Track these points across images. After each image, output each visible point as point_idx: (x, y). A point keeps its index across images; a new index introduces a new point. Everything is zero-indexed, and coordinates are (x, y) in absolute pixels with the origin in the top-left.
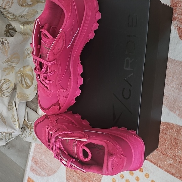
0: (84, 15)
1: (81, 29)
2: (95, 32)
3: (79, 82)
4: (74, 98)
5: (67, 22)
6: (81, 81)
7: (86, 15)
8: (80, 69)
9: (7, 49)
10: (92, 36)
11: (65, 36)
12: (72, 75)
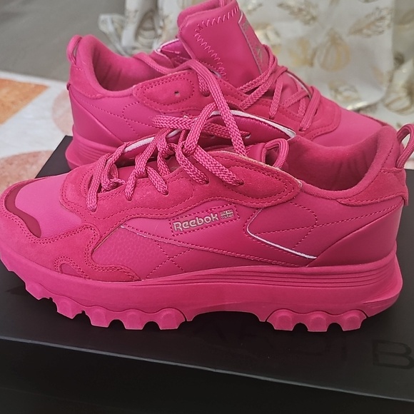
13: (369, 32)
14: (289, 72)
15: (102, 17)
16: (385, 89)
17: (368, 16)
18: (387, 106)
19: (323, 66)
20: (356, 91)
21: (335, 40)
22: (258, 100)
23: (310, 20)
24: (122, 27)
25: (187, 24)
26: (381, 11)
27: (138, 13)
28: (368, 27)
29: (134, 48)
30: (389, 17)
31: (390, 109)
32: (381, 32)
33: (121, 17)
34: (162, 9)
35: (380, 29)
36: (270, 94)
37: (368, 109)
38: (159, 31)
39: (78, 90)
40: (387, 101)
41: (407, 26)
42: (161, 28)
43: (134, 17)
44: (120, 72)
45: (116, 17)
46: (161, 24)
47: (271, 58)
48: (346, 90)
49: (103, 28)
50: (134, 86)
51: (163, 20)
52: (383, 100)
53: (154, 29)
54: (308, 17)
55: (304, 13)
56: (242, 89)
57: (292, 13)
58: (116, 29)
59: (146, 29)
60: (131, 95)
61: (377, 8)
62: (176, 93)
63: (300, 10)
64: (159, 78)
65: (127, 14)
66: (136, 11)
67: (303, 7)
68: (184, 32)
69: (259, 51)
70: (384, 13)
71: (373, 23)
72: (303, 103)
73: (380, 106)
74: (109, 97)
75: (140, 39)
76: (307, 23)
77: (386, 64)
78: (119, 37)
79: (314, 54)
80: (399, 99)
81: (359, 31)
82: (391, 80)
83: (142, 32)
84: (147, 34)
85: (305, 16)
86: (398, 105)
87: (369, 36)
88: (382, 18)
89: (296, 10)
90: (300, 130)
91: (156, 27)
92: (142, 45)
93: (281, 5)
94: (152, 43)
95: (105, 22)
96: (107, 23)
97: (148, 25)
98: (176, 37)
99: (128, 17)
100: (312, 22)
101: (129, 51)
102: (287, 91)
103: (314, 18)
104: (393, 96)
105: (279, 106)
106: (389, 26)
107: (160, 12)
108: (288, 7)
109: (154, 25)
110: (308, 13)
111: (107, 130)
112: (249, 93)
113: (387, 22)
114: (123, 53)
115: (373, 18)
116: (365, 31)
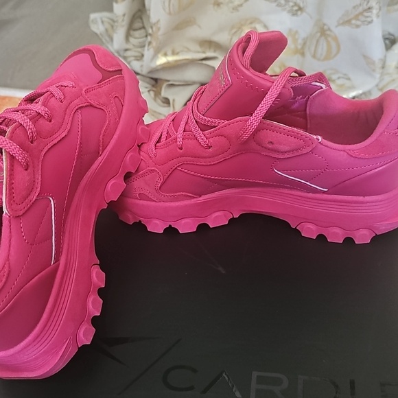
0: (362, 197)
1: (325, 196)
2: (321, 237)
3: (183, 221)
4: (141, 219)
5: (342, 152)
6: (186, 226)
7: (362, 202)
8: (217, 219)
9: (353, 22)
10: (309, 231)
11: (305, 151)
12: (200, 199)
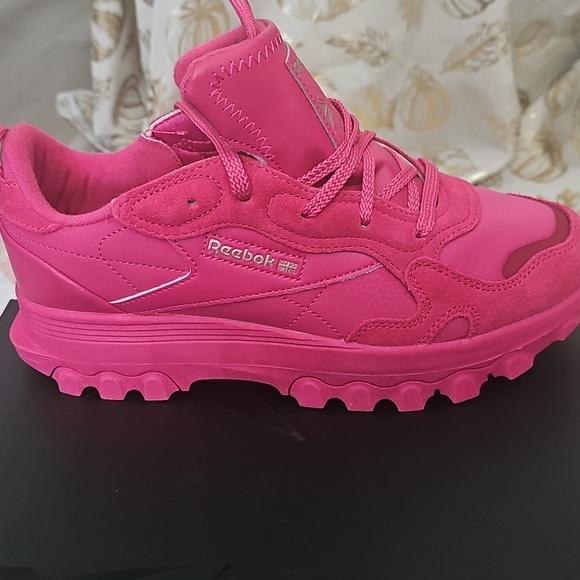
13: (476, 63)
14: (378, 140)
15: (61, 97)
16: (511, 147)
17: (470, 39)
18: (517, 172)
19: (409, 125)
20: (466, 157)
21: (423, 83)
22: (337, 194)
23: (378, 58)
24: (92, 107)
25: (195, 75)
26: (489, 29)
27: (112, 82)
28: (473, 55)
29: (115, 137)
30: (503, 36)
31: (522, 177)
32: (494, 62)
33: (89, 93)
34: (149, 72)
35: (492, 57)
36: (355, 181)
37: (490, 182)
38: (149, 106)
39: (13, 221)
40: (516, 166)
41: (528, 48)
42: (151, 100)
43: (108, 89)
44: (87, 180)
45: (82, 94)
46: (150, 94)
47: (348, 120)
48: (450, 157)
49: (64, 112)
50: (113, 201)
51: (153, 88)
52: (509, 166)
53: (141, 104)
54: (376, 54)
55: (369, 48)
56: (307, 180)
57: (350, 51)
58: (83, 112)
59: (128, 107)
60: (110, 217)
61: (484, 25)
62: (189, 202)
63: (362, 45)
64: (155, 181)
65: (95, 87)
66: (109, 80)
67: (365, 39)
68: (189, 90)
69: (326, 109)
70: (495, 31)
71: (480, 48)
72: (413, 189)
73: (507, 175)
74: (70, 226)
75: (122, 121)
76: (374, 63)
77: (508, 108)
78: (89, 122)
79: (393, 108)
80: (533, 158)
81: (460, 64)
82: (518, 134)
83: (123, 110)
84: (131, 112)
85: (371, 52)
86: (533, 169)
87: (475, 69)
88: (492, 40)
89: (355, 46)
90: (418, 236)
91: (144, 100)
92: (126, 130)
93: (331, 42)
94: (141, 125)
95: (65, 103)
96: (69, 105)
97: (130, 98)
98: (176, 108)
99: (98, 91)
100: (382, 60)
101: (107, 142)
102: (384, 171)
103: (384, 55)
104: (523, 157)
105: (375, 200)
106: (504, 50)
107: (147, 77)
108: (343, 43)
109: (140, 97)
110: (375, 47)
111: (75, 284)
112: (319, 184)
113: (501, 44)
114: (99, 146)
115: (478, 41)
116: (468, 63)
